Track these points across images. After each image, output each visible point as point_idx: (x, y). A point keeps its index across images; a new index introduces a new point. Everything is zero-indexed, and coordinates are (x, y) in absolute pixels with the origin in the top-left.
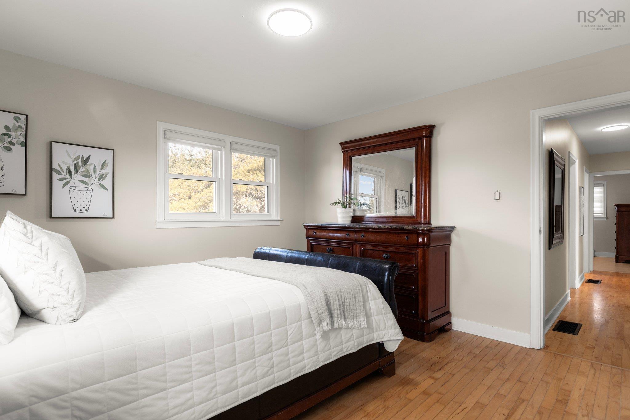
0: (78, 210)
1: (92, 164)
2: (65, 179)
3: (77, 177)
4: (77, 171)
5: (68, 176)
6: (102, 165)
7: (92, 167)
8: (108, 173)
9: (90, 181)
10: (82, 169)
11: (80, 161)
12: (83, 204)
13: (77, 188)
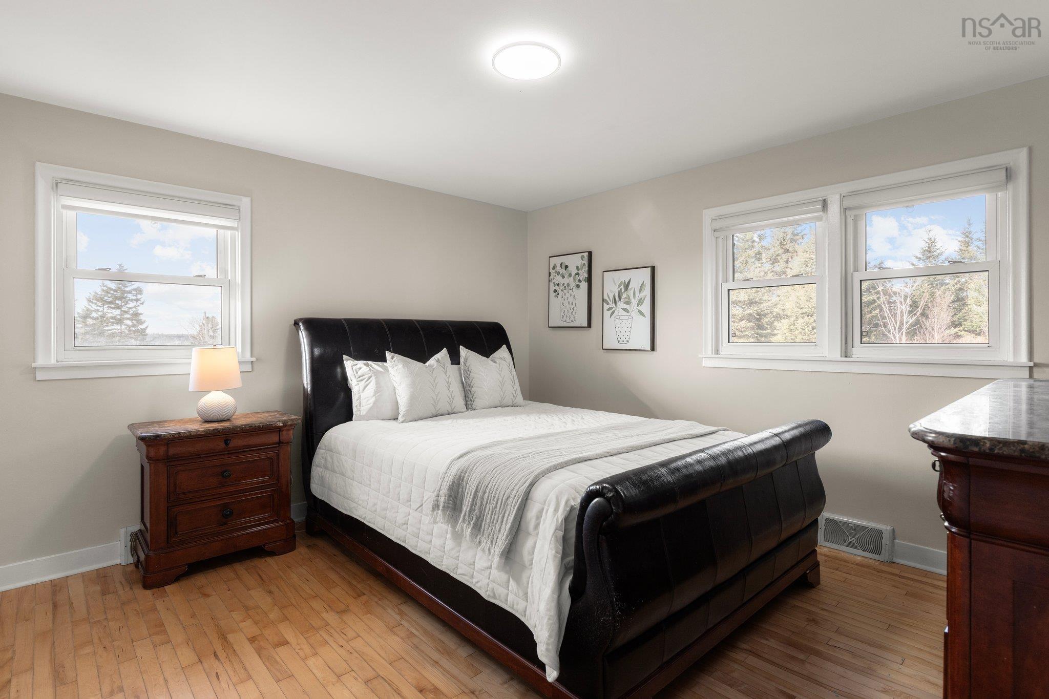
0: (621, 341)
1: (632, 288)
2: (611, 308)
3: (621, 305)
4: (620, 299)
5: (614, 305)
6: (640, 288)
7: (632, 292)
8: (646, 296)
9: (630, 307)
10: (624, 296)
11: (622, 287)
12: (625, 334)
13: (621, 317)
